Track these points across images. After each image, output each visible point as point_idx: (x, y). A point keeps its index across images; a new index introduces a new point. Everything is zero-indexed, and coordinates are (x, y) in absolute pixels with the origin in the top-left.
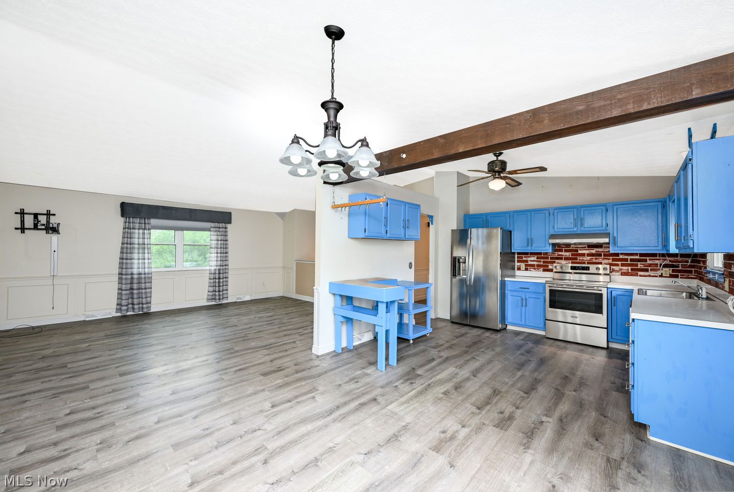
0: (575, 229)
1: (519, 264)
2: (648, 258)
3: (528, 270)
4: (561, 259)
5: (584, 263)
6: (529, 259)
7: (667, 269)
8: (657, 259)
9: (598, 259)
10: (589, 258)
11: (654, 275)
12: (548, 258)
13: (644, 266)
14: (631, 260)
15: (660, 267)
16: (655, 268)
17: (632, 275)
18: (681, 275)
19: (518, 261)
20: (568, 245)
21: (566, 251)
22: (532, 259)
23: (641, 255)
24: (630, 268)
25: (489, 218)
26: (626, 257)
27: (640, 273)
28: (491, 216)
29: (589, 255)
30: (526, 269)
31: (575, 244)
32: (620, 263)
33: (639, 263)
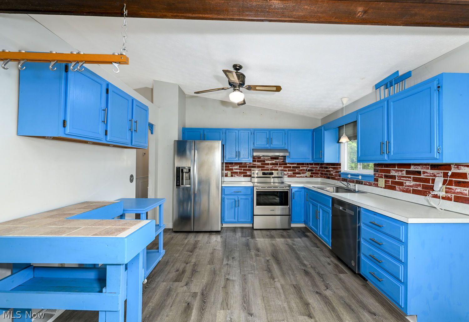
0: (267, 146)
1: (226, 172)
2: (300, 166)
3: (233, 176)
4: (255, 167)
5: (268, 170)
6: (234, 168)
7: (309, 172)
8: (304, 167)
9: (276, 167)
10: (271, 166)
11: (303, 176)
12: (246, 167)
13: (299, 171)
14: (293, 167)
15: (306, 171)
16: (303, 172)
17: (293, 177)
18: (314, 176)
19: (226, 170)
20: (259, 157)
21: (258, 161)
22: (236, 167)
23: (298, 164)
24: (292, 172)
25: (206, 133)
26: (290, 165)
27: (297, 175)
28: (208, 131)
29: (271, 164)
30: (232, 176)
31: (263, 156)
32: (287, 169)
33: (296, 169)
